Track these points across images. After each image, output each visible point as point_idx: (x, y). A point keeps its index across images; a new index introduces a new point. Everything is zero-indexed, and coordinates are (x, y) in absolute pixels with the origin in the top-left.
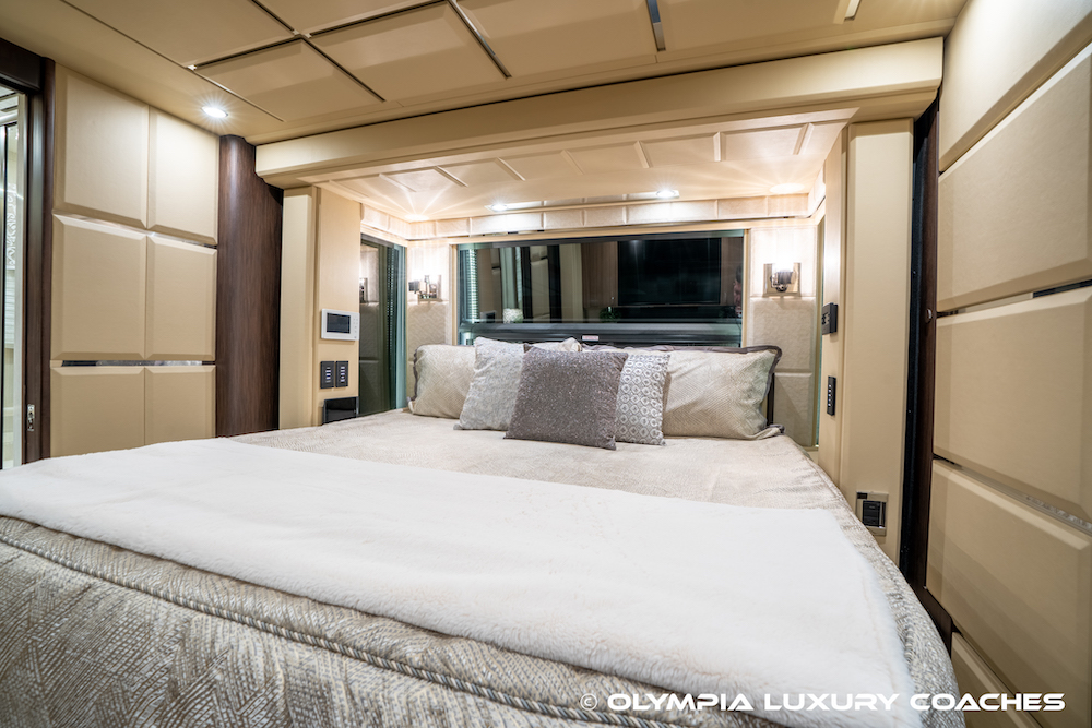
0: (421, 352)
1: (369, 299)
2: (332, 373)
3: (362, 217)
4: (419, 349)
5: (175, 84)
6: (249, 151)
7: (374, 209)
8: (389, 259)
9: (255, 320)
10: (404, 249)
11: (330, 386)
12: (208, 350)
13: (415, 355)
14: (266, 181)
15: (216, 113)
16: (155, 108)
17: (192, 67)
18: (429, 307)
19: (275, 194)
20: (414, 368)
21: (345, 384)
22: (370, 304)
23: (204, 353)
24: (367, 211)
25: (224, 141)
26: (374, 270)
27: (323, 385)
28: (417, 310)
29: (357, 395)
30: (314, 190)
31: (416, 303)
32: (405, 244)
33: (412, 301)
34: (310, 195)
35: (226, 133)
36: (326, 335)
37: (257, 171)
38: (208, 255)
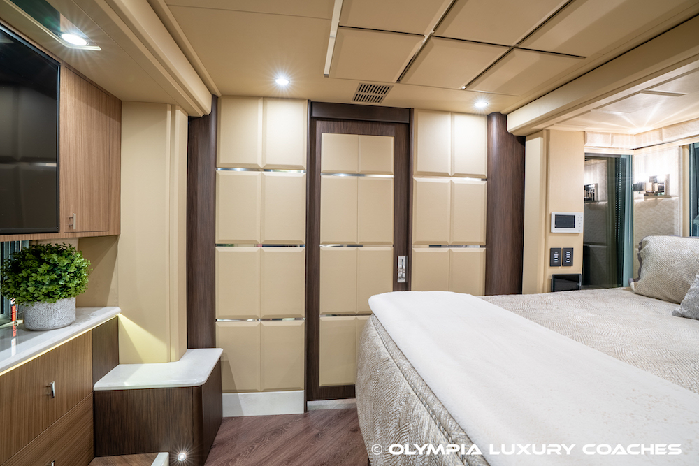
0: (646, 242)
1: (599, 199)
2: (560, 256)
3: (585, 141)
4: (644, 239)
5: (460, 99)
6: (503, 118)
7: (596, 133)
8: (617, 167)
9: (508, 221)
10: (631, 157)
11: (558, 265)
12: (482, 239)
13: (640, 244)
14: (514, 134)
15: (482, 104)
16: (454, 113)
17: (464, 87)
18: (656, 203)
19: (521, 140)
20: (639, 255)
21: (571, 264)
22: (600, 203)
23: (479, 241)
24: (589, 137)
25: (489, 117)
26: (604, 177)
27: (552, 264)
28: (642, 206)
29: (580, 272)
30: (545, 132)
31: (643, 200)
32: (631, 153)
33: (638, 198)
34: (542, 136)
35: (489, 113)
36: (554, 230)
37: (508, 130)
38: (482, 185)
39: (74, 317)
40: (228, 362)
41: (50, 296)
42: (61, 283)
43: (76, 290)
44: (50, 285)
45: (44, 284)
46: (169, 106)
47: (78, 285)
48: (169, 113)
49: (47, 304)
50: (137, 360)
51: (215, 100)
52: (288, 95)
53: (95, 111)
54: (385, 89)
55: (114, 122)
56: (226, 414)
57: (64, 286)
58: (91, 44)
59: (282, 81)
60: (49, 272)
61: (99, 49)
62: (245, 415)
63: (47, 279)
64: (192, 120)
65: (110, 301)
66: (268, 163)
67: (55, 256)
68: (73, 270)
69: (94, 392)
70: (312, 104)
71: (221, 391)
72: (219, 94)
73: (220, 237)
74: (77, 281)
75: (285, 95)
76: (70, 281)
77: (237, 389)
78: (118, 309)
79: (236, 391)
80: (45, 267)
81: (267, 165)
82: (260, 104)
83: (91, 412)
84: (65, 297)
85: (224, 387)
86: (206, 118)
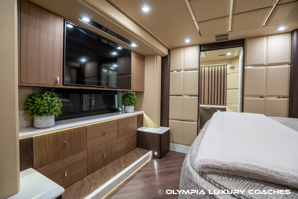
17: (264, 25)
39: (134, 111)
40: (172, 133)
41: (129, 104)
43: (134, 104)
46: (156, 55)
47: (134, 103)
48: (156, 57)
49: (129, 106)
50: (147, 126)
51: (169, 51)
52: (189, 45)
53: (138, 60)
54: (227, 35)
55: (143, 62)
56: (171, 149)
57: (132, 103)
58: (137, 45)
59: (188, 41)
60: (129, 99)
61: (138, 46)
62: (176, 151)
63: (129, 101)
64: (163, 58)
65: (142, 109)
66: (185, 68)
67: (130, 95)
68: (133, 99)
69: (137, 131)
70: (201, 46)
71: (169, 142)
72: (170, 49)
73: (171, 93)
74: (134, 102)
75: (188, 45)
77: (174, 142)
78: (143, 112)
79: (174, 143)
80: (128, 98)
81: (185, 69)
82: (183, 49)
83: (136, 135)
84: (132, 105)
85: (171, 141)
86: (167, 56)
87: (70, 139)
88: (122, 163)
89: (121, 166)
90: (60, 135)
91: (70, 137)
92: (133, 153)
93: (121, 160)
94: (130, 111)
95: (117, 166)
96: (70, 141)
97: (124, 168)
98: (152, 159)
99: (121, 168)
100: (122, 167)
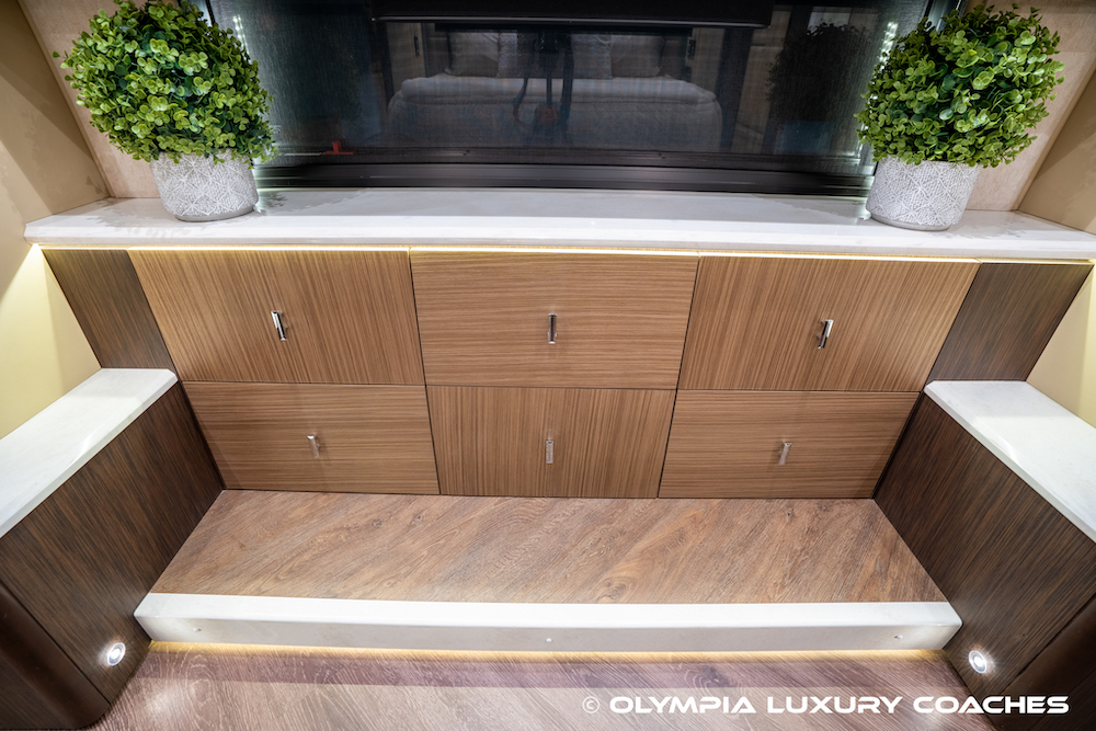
41: (913, 144)
42: (944, 117)
44: (922, 117)
45: (910, 113)
49: (903, 164)
69: (923, 396)
76: (965, 117)
84: (944, 158)
87: (311, 305)
88: (641, 545)
89: (606, 565)
90: (250, 272)
91: (307, 293)
92: (786, 524)
93: (661, 522)
94: (897, 210)
95: (594, 545)
96: (313, 314)
97: (602, 590)
98: (917, 665)
99: (596, 577)
100: (606, 575)
